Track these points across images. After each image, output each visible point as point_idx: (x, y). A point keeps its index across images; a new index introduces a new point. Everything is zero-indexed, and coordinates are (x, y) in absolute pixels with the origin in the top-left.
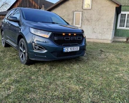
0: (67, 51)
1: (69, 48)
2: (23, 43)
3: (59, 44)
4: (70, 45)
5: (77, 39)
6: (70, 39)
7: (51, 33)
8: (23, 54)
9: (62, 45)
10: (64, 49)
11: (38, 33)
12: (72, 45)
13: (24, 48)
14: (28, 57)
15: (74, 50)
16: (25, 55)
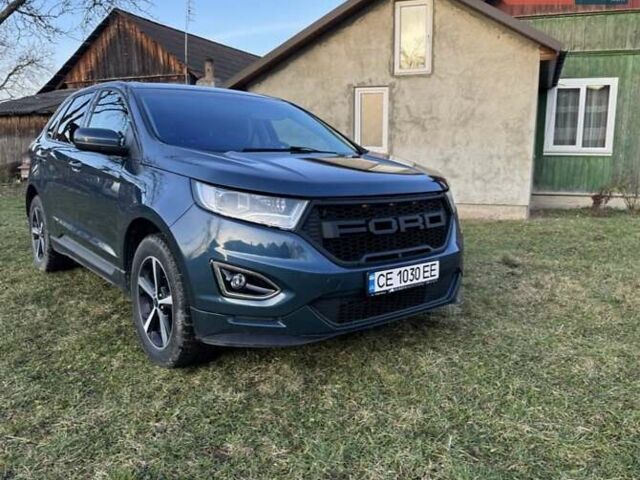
0: (385, 288)
1: (397, 271)
2: (154, 260)
3: (347, 259)
4: (396, 256)
5: (424, 223)
6: (395, 228)
7: (306, 202)
8: (161, 314)
9: (363, 260)
10: (371, 278)
11: (240, 206)
12: (404, 254)
13: (164, 286)
14: (189, 331)
15: (415, 281)
16: (170, 321)
